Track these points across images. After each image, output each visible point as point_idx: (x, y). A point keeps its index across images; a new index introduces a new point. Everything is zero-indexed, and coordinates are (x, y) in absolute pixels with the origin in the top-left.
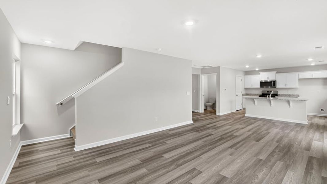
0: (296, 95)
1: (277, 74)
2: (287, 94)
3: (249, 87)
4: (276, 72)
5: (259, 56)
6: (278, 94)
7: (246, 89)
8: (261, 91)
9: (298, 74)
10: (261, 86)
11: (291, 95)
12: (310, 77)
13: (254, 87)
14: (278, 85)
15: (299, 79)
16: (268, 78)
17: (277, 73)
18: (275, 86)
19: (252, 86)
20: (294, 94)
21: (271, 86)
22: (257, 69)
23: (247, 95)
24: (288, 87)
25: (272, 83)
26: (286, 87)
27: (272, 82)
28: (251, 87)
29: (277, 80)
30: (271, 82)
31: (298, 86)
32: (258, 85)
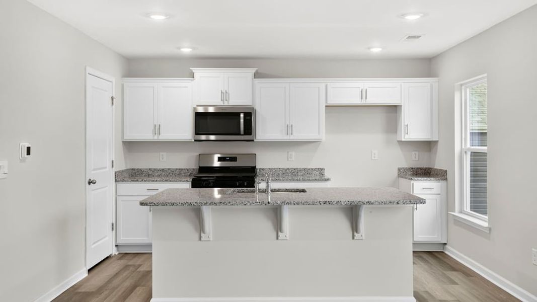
0: (315, 169)
1: (257, 81)
2: (286, 167)
3: (147, 135)
4: (253, 70)
6: (257, 167)
7: (130, 146)
8: (196, 153)
9: (324, 85)
10: (198, 132)
11: (301, 170)
12: (357, 101)
14: (264, 131)
15: (326, 106)
16: (225, 95)
17: (257, 76)
18: (250, 134)
19: (157, 130)
20: (309, 167)
21: (239, 133)
22: (186, 50)
23: (135, 175)
24: (297, 136)
25: (242, 121)
26: (290, 138)
27: (242, 115)
28: (156, 138)
29: (257, 108)
30: (239, 114)
31: (323, 136)
32: (185, 130)
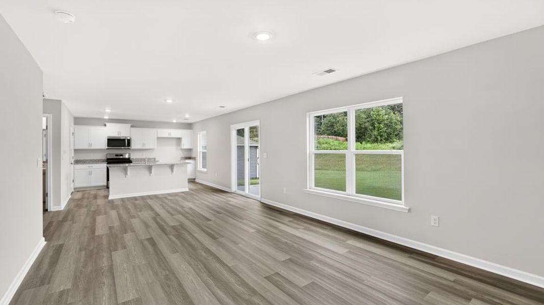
1: (133, 129)
4: (130, 125)
5: (169, 101)
6: (131, 158)
7: (77, 151)
8: (106, 153)
9: (156, 130)
10: (108, 145)
13: (93, 147)
14: (134, 145)
15: (157, 138)
16: (119, 133)
17: (132, 126)
18: (129, 146)
19: (90, 145)
21: (125, 146)
22: (106, 117)
24: (147, 147)
25: (126, 142)
26: (144, 148)
28: (90, 148)
29: (132, 138)
30: (125, 140)
31: (156, 147)
32: (104, 145)
